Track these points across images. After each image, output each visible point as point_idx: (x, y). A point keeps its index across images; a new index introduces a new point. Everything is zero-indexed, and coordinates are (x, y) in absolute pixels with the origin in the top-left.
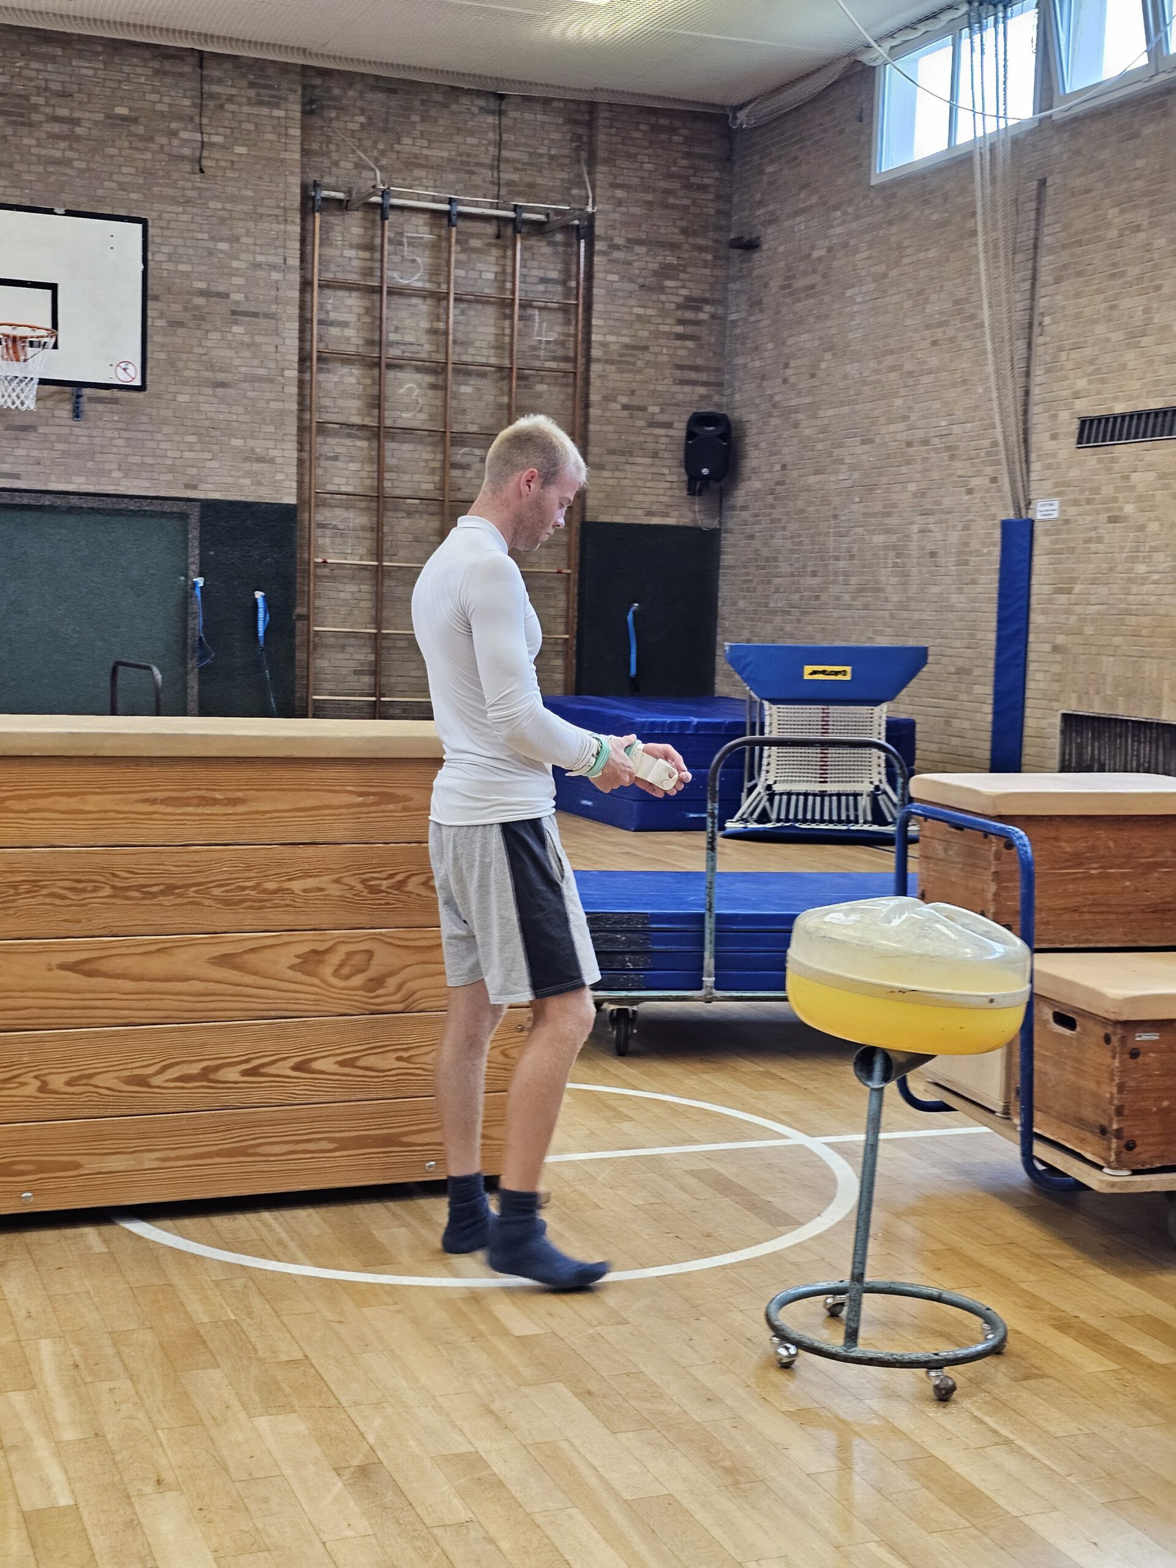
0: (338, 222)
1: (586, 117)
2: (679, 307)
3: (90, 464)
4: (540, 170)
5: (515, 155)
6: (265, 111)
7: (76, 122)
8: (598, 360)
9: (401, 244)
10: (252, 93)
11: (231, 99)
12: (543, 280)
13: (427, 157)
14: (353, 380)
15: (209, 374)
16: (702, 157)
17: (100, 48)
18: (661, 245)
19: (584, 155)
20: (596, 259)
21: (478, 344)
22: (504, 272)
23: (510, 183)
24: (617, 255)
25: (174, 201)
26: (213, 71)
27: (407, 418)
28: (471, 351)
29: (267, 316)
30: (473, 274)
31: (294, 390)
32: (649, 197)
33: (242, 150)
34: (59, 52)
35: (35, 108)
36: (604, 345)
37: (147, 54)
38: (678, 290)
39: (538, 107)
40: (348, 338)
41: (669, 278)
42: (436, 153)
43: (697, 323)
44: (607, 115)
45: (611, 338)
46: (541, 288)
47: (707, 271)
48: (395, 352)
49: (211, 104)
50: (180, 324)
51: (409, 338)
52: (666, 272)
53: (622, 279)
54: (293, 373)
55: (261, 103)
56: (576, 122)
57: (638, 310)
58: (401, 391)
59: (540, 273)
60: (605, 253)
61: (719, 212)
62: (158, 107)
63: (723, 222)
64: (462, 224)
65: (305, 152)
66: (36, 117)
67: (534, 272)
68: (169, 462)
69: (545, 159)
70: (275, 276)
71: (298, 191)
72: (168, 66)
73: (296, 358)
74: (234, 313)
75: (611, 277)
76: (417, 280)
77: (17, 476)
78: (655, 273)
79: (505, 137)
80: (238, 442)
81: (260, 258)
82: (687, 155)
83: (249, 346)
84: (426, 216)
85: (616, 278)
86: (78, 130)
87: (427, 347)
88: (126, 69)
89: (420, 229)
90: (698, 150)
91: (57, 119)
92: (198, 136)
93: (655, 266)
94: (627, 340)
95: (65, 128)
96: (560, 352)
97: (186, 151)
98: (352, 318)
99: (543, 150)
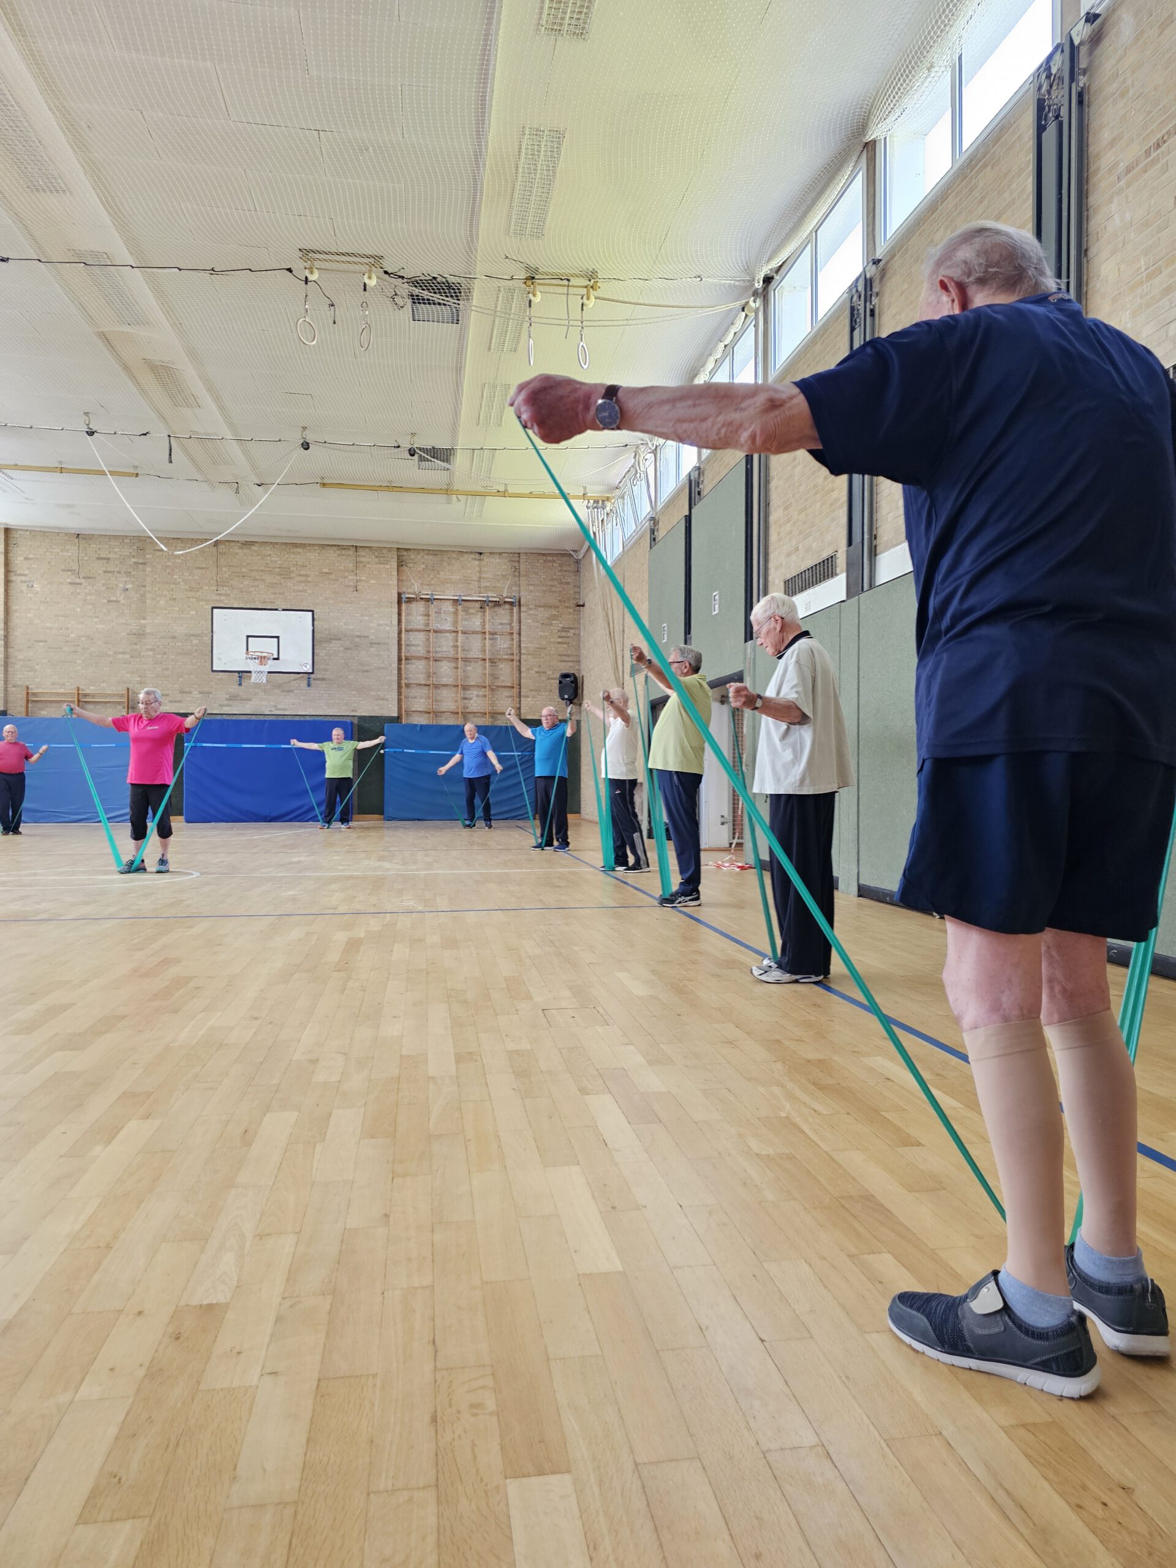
0: (414, 605)
1: (518, 559)
2: (559, 631)
3: (314, 704)
4: (498, 581)
5: (488, 576)
6: (382, 566)
7: (308, 576)
8: (524, 654)
9: (440, 613)
10: (377, 560)
11: (368, 563)
12: (501, 624)
13: (450, 579)
14: (421, 667)
15: (361, 668)
16: (566, 571)
17: (317, 548)
18: (550, 607)
19: (517, 574)
20: (522, 614)
21: (474, 650)
22: (484, 622)
23: (486, 587)
24: (531, 612)
25: (347, 602)
26: (361, 552)
27: (444, 681)
28: (471, 653)
29: (384, 644)
30: (470, 623)
31: (396, 672)
32: (544, 588)
33: (374, 582)
34: (301, 550)
35: (292, 572)
36: (526, 648)
37: (336, 548)
38: (558, 624)
39: (497, 556)
40: (419, 651)
41: (554, 620)
42: (454, 577)
43: (568, 637)
44: (525, 557)
45: (531, 645)
46: (500, 627)
47: (571, 616)
48: (439, 655)
49: (361, 565)
50: (349, 649)
51: (445, 649)
52: (553, 617)
53: (533, 621)
54: (395, 665)
55: (381, 563)
56: (513, 561)
57: (542, 634)
58: (442, 670)
59: (500, 621)
60: (525, 612)
61: (575, 592)
62: (340, 568)
63: (577, 597)
64: (465, 604)
65: (398, 580)
66: (293, 575)
67: (497, 621)
68: (345, 702)
69: (500, 577)
70: (387, 628)
71: (396, 596)
72: (343, 552)
73: (397, 660)
74: (371, 643)
75: (529, 621)
76: (448, 626)
77: (286, 710)
78: (548, 619)
79: (483, 569)
80: (372, 693)
81: (381, 622)
82: (560, 571)
83: (377, 655)
84: (451, 601)
85: (531, 621)
86: (309, 579)
87: (452, 653)
88: (327, 555)
89: (448, 607)
90: (564, 569)
91: (301, 575)
92: (355, 577)
93: (548, 616)
94: (537, 646)
95: (304, 578)
96: (509, 652)
97: (351, 584)
98: (421, 643)
99: (499, 573)
